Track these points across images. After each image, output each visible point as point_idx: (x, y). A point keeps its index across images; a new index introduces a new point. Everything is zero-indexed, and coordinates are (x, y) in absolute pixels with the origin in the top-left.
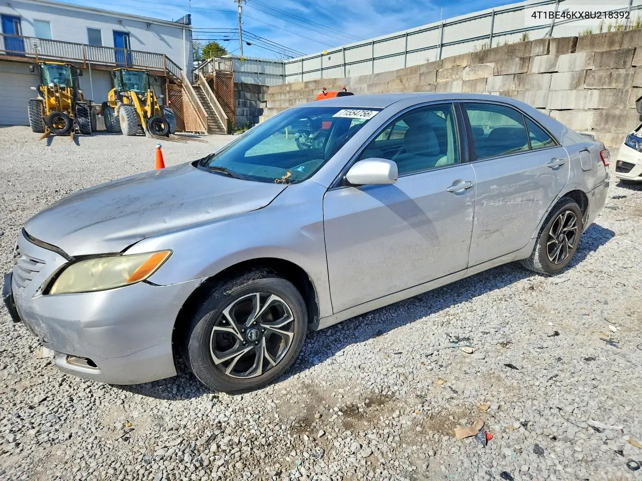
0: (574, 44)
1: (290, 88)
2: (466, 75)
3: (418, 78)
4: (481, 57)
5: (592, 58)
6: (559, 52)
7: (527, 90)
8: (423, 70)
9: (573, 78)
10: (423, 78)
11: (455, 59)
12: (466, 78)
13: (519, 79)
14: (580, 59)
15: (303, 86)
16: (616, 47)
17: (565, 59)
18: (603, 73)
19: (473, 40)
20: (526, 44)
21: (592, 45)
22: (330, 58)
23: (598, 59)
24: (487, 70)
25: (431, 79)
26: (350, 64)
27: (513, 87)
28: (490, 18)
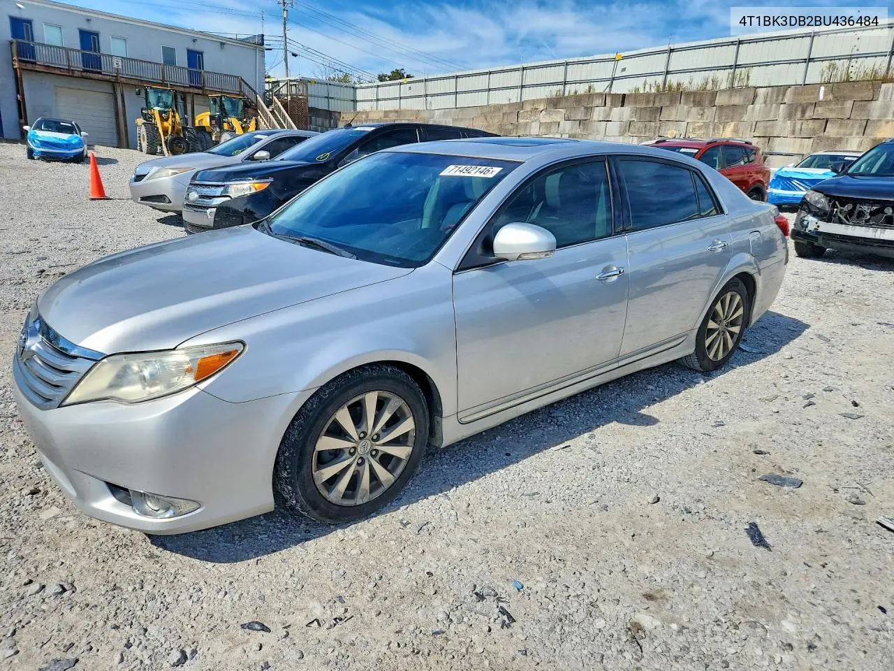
0: (623, 99)
1: (367, 117)
2: (544, 118)
3: (501, 117)
4: (554, 103)
5: (635, 112)
6: (613, 105)
7: (590, 134)
8: (505, 110)
9: (621, 127)
10: (506, 116)
11: (534, 102)
12: (543, 121)
13: (584, 124)
14: (626, 112)
15: (382, 115)
16: (651, 105)
17: (616, 111)
18: (641, 125)
19: (550, 84)
20: (590, 95)
21: (635, 102)
22: (410, 88)
23: (638, 112)
24: (559, 115)
25: (513, 119)
26: (432, 95)
27: (579, 131)
28: (562, 68)
